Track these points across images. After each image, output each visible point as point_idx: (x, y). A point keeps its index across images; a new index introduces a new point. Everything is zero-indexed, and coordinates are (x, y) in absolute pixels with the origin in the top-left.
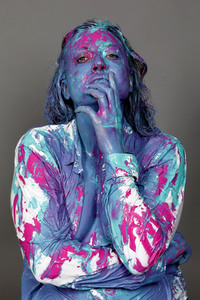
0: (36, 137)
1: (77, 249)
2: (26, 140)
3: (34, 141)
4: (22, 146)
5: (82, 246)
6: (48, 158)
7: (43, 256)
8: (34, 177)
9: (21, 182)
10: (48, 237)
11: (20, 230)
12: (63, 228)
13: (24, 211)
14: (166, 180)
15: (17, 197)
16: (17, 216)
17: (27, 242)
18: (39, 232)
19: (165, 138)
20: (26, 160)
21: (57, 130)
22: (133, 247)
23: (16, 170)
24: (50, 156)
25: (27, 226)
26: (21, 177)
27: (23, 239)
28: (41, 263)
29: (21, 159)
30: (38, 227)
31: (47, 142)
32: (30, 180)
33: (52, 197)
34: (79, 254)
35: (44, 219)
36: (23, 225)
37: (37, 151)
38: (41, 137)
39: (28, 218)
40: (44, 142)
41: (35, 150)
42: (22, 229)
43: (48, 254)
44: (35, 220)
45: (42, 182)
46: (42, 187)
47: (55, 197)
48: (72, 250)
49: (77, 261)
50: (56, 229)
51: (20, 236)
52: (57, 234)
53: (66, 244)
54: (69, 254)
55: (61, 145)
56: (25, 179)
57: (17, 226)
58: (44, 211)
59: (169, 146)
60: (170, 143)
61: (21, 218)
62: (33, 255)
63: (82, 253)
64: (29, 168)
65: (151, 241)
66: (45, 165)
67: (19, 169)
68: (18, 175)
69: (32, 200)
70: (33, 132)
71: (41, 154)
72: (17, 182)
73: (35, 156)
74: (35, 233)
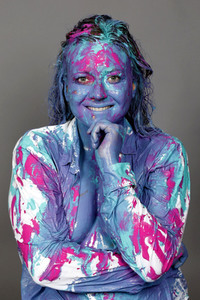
0: (34, 138)
1: (76, 251)
2: (24, 141)
3: (32, 142)
4: (20, 148)
5: (81, 248)
6: (46, 159)
7: (42, 258)
8: (32, 179)
9: (19, 184)
10: (47, 238)
11: (18, 232)
12: (62, 230)
13: (22, 212)
14: (174, 184)
15: (15, 199)
16: (15, 218)
17: (25, 243)
18: (38, 233)
19: (167, 137)
20: (24, 162)
21: (55, 132)
22: (146, 256)
23: (14, 171)
24: (48, 157)
25: (25, 227)
26: (19, 179)
27: (21, 241)
28: (39, 265)
29: (19, 160)
30: (36, 228)
31: (45, 143)
32: (28, 182)
33: (50, 199)
34: (79, 256)
35: (43, 220)
36: (21, 227)
37: (35, 153)
38: (40, 139)
39: (27, 219)
40: (42, 144)
41: (33, 152)
42: (21, 230)
43: (47, 256)
44: (34, 222)
45: (40, 183)
46: (40, 188)
47: (54, 198)
48: (72, 252)
49: (77, 263)
50: (55, 230)
51: (18, 237)
52: (56, 235)
53: (65, 246)
54: (69, 256)
55: (60, 146)
56: (23, 181)
57: (15, 227)
58: (43, 212)
59: (173, 146)
60: (174, 143)
61: (19, 219)
62: (32, 257)
63: (82, 256)
64: (27, 169)
65: (163, 248)
66: (43, 166)
67: (17, 170)
68: (15, 177)
69: (31, 201)
70: (31, 134)
71: (39, 155)
72: (15, 183)
73: (33, 158)
74: (33, 235)
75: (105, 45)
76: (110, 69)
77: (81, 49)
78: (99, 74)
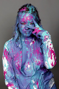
69: (5, 64)
75: (30, 14)
76: (30, 21)
77: (23, 15)
78: (27, 22)
